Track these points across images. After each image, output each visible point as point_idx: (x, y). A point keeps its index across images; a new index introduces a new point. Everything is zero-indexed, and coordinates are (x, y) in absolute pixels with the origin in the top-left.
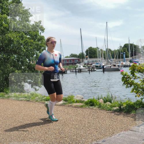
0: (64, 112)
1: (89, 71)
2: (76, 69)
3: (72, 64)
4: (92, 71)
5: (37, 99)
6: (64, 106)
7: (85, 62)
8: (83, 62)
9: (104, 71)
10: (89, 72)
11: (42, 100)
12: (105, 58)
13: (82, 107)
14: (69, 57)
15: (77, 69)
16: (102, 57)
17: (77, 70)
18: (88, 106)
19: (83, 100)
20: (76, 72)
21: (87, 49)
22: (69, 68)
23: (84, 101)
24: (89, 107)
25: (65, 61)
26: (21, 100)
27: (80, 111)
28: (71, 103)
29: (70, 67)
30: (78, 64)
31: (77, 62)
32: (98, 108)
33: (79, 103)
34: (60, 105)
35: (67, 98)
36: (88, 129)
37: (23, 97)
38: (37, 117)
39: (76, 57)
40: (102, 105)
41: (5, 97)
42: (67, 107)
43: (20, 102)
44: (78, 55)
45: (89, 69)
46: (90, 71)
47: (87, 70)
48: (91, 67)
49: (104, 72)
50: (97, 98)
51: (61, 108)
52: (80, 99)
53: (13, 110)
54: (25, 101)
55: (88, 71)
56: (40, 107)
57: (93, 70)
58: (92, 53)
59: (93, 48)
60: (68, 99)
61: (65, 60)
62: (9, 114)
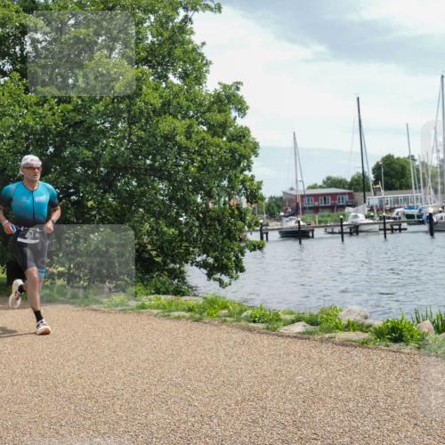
0: (309, 358)
1: (383, 232)
2: (342, 226)
3: (332, 208)
4: (392, 230)
5: (225, 316)
6: (309, 339)
7: (371, 203)
8: (365, 202)
9: (432, 232)
10: (385, 234)
11: (238, 320)
12: (436, 191)
13: (364, 344)
14: (321, 187)
15: (345, 223)
16: (425, 186)
17: (344, 228)
18: (384, 343)
19: (368, 322)
20: (342, 233)
21: (378, 163)
22: (320, 222)
23: (370, 326)
24: (388, 346)
25: (308, 200)
26: (178, 318)
27: (358, 355)
28: (329, 330)
29: (323, 216)
30: (350, 209)
31: (344, 203)
32: (419, 348)
33: (354, 330)
34: (295, 337)
35: (317, 316)
36: (388, 415)
37: (184, 310)
38: (224, 372)
39: (344, 188)
40: (431, 342)
41: (128, 305)
42: (318, 344)
43: (172, 324)
44: (349, 180)
45: (385, 223)
46: (387, 232)
47: (377, 227)
48: (389, 218)
49: (432, 235)
50: (414, 316)
51: (298, 346)
52: (359, 318)
53: (155, 347)
54: (188, 319)
55: (380, 229)
56: (235, 342)
57: (398, 227)
58: (393, 174)
59: (398, 159)
60: (322, 318)
61: (309, 196)
62: (143, 358)
